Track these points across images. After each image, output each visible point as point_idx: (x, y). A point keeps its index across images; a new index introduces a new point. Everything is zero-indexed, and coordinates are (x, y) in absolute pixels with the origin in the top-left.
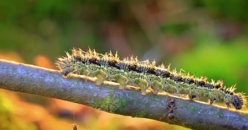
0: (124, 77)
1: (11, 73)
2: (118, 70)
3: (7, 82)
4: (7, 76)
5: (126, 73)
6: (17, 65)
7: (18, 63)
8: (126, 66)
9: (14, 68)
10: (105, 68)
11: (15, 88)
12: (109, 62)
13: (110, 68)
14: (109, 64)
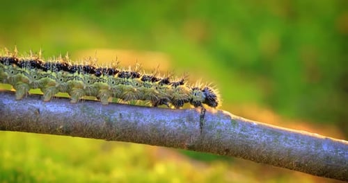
0: (53, 80)
1: (313, 150)
2: (45, 72)
3: (307, 163)
4: (307, 154)
5: (54, 74)
6: (321, 139)
7: (323, 137)
8: (53, 65)
9: (318, 143)
10: (27, 71)
11: (319, 171)
12: (31, 62)
13: (34, 70)
14: (32, 65)
